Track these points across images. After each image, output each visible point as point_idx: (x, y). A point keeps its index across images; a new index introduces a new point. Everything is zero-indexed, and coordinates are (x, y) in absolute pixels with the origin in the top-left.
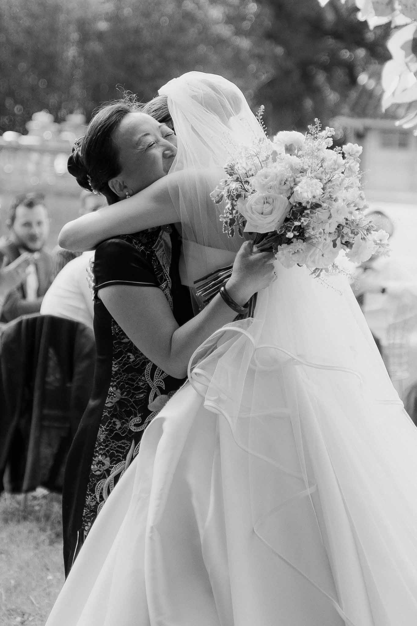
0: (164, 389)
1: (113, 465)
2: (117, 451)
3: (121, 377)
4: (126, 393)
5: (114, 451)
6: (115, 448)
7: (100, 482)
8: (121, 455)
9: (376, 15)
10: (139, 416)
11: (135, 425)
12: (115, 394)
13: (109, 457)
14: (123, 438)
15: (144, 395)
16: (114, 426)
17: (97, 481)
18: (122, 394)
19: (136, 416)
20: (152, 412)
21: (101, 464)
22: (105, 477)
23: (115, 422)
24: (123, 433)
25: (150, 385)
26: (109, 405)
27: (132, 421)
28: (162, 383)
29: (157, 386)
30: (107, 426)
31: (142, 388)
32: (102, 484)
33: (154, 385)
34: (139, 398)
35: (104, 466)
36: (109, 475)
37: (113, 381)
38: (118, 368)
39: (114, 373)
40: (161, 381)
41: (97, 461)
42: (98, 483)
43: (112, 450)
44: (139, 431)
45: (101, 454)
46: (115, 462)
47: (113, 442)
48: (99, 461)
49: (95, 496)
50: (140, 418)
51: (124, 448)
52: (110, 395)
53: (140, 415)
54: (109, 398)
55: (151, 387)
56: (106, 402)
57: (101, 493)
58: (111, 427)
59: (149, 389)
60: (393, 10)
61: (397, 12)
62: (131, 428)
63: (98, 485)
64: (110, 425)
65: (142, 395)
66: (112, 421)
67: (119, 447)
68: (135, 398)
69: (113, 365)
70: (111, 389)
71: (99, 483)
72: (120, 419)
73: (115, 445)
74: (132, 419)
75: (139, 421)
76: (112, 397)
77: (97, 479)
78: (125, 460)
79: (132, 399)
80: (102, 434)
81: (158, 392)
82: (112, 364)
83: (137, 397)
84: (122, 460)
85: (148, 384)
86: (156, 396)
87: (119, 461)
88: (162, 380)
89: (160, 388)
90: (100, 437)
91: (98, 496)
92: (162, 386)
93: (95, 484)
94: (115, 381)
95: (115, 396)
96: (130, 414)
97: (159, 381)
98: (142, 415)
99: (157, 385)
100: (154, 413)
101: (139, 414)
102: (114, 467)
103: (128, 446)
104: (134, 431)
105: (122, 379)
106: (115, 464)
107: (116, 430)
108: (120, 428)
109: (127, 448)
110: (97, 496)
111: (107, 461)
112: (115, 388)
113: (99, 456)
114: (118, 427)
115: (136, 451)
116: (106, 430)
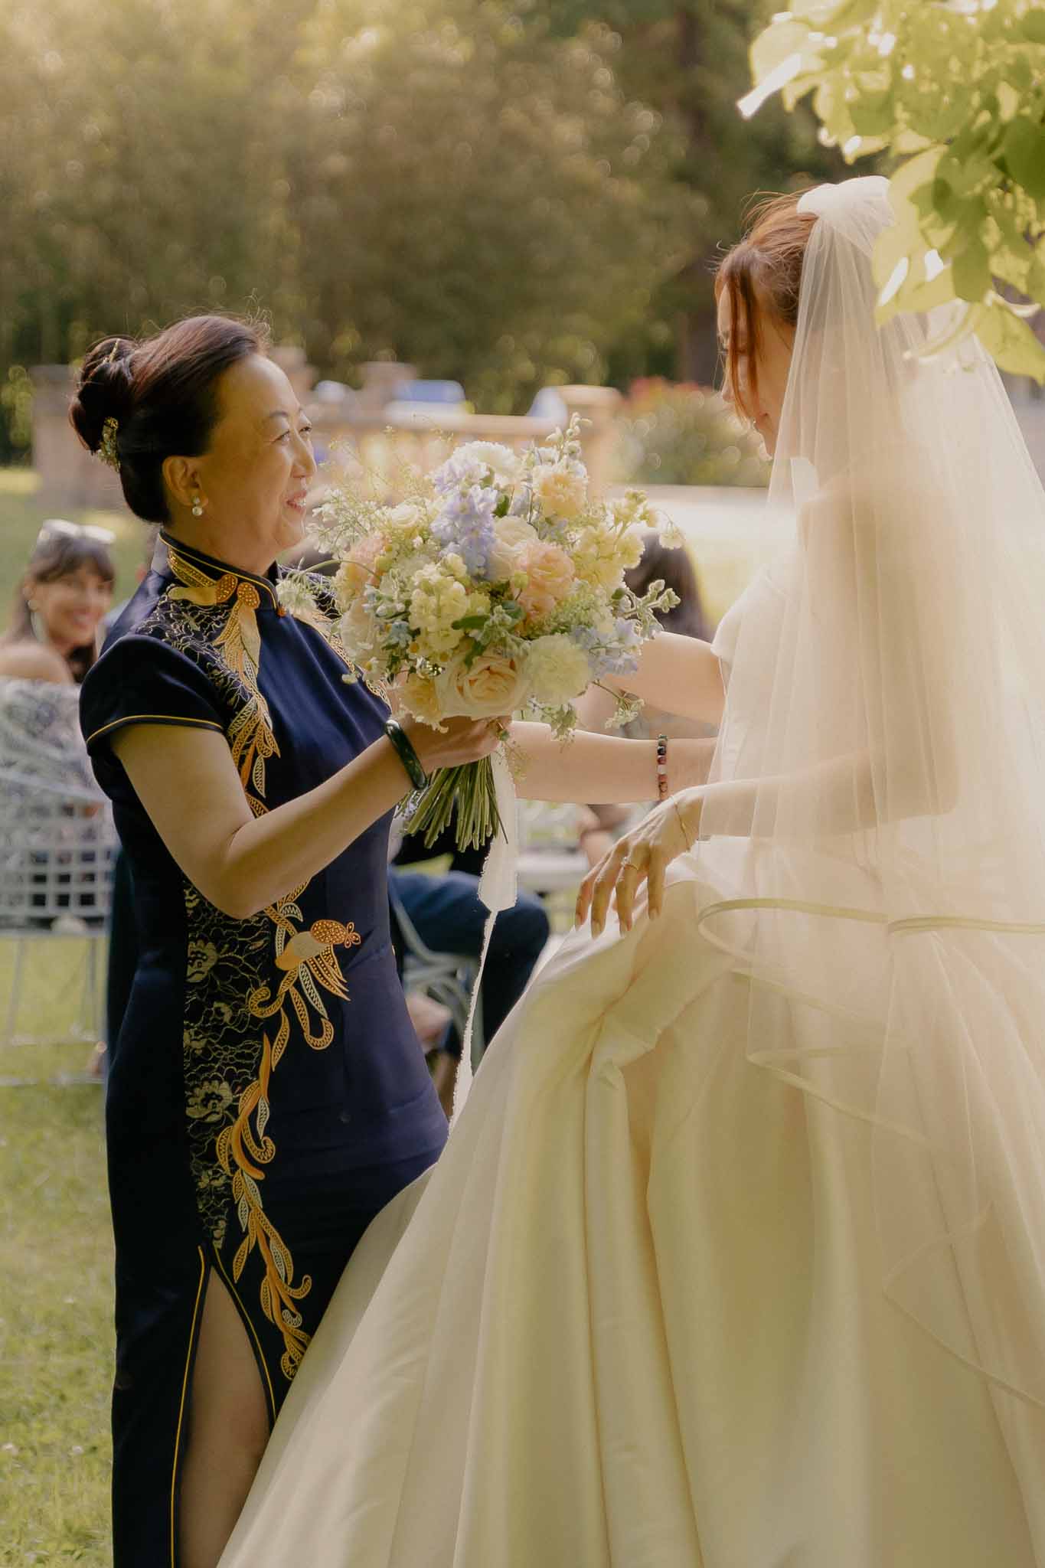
0: (302, 920)
1: (238, 1095)
2: (239, 1066)
3: (209, 915)
4: (227, 946)
5: (232, 1067)
6: (232, 1059)
7: (223, 1135)
8: (248, 1071)
9: (857, 133)
10: (264, 986)
11: (263, 1005)
12: (204, 954)
13: (225, 1080)
14: (244, 1036)
15: (265, 942)
16: (220, 1018)
17: (217, 1135)
18: (218, 950)
19: (257, 987)
20: (286, 972)
21: (214, 1099)
22: (229, 1123)
23: (220, 1008)
24: (241, 1027)
25: (272, 918)
26: (197, 978)
27: (252, 999)
28: (295, 909)
29: (287, 918)
30: (206, 1021)
31: (258, 928)
32: (227, 1137)
33: (280, 917)
34: (255, 950)
35: (223, 1101)
36: (236, 1116)
37: (195, 930)
38: (197, 900)
39: (190, 912)
40: (292, 906)
41: (202, 1096)
42: (219, 1140)
43: (228, 1065)
44: (271, 1014)
45: (206, 1079)
46: (239, 1088)
47: (226, 1050)
48: (206, 1094)
49: (220, 1167)
50: (267, 988)
51: (250, 1056)
52: (194, 960)
53: (265, 983)
54: (192, 965)
55: (276, 922)
56: (189, 974)
57: (230, 1156)
58: (214, 1020)
59: (273, 927)
60: (893, 122)
61: (901, 126)
62: (254, 1013)
63: (220, 1142)
64: (211, 1019)
65: (260, 943)
66: (213, 1009)
67: (239, 1056)
68: (248, 951)
69: (187, 898)
70: (192, 946)
71: (222, 1138)
72: (227, 999)
73: (231, 1054)
74: (250, 994)
75: (267, 995)
76: (198, 961)
77: (213, 1130)
78: (258, 1078)
79: (241, 956)
80: (195, 1040)
81: (292, 929)
82: (185, 895)
83: (250, 948)
84: (252, 1081)
85: (267, 917)
86: (288, 938)
87: (247, 1083)
88: (293, 904)
89: (293, 920)
91: (225, 1165)
92: (297, 915)
93: (213, 1143)
94: (198, 928)
95: (205, 957)
96: (243, 985)
97: (288, 907)
98: (267, 982)
99: (286, 916)
100: (292, 972)
101: (262, 981)
102: (241, 1099)
103: (255, 1050)
104: (261, 1017)
105: (213, 920)
106: (241, 1091)
107: (226, 1024)
108: (232, 1019)
109: (256, 1055)
110: (223, 1165)
111: (224, 1090)
112: (200, 943)
113: (202, 1084)
114: (227, 1018)
115: (275, 1056)
116: (205, 1030)
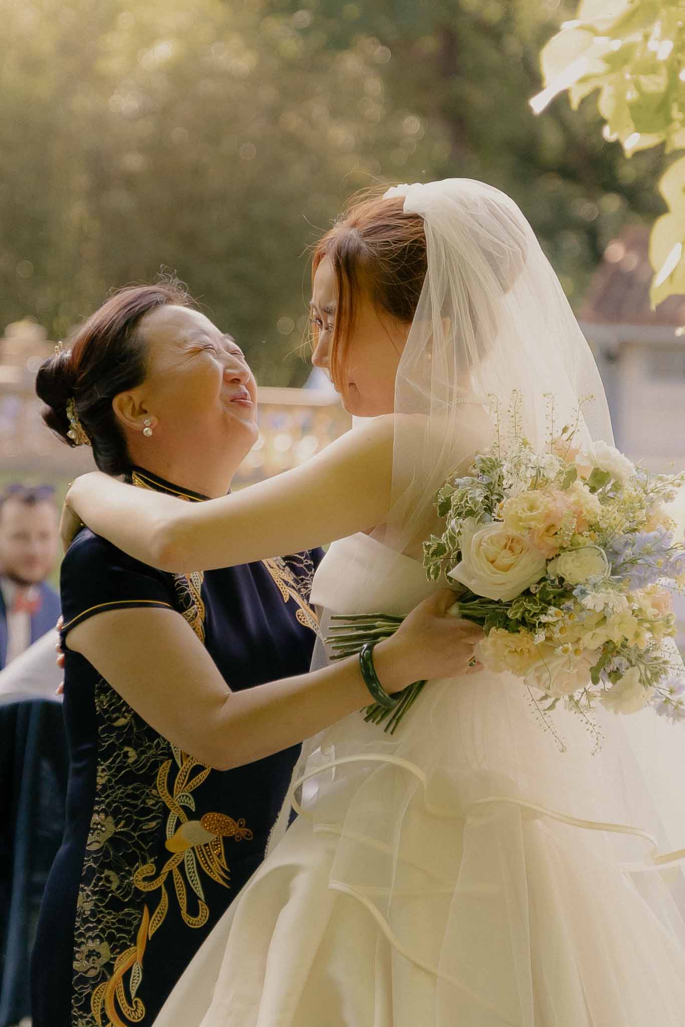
0: (194, 810)
1: (115, 956)
2: (119, 930)
3: (113, 793)
4: (123, 822)
5: (113, 931)
6: (113, 924)
7: (99, 989)
8: (127, 937)
9: (637, 131)
10: (151, 863)
11: (145, 879)
12: (103, 826)
13: (106, 940)
14: (127, 905)
15: (158, 823)
16: (108, 885)
17: (93, 989)
18: (116, 824)
19: (144, 863)
20: (173, 854)
21: (94, 955)
22: (104, 979)
23: (109, 876)
24: (124, 896)
25: (167, 804)
26: (95, 847)
27: (138, 873)
28: (190, 799)
29: (180, 806)
30: (96, 885)
31: (153, 811)
32: (102, 992)
33: (174, 805)
34: (146, 830)
35: (101, 959)
36: (112, 973)
37: (99, 803)
38: (107, 778)
39: (99, 787)
40: (187, 796)
41: (86, 953)
42: (95, 993)
43: (109, 928)
44: (153, 889)
45: (90, 937)
46: (118, 950)
47: (109, 914)
48: (89, 951)
49: (93, 1018)
50: (153, 865)
51: (130, 924)
52: (95, 830)
53: (153, 860)
54: (92, 834)
55: (170, 808)
56: (88, 842)
57: (103, 1009)
58: (103, 885)
59: (166, 812)
60: (669, 120)
61: (676, 125)
62: (138, 887)
63: (96, 995)
64: (100, 884)
65: (153, 824)
66: (103, 875)
67: (120, 921)
68: (141, 829)
69: (99, 774)
70: (96, 818)
71: (97, 992)
72: (118, 870)
73: (112, 918)
74: (138, 868)
75: (152, 872)
76: (99, 832)
77: (91, 985)
78: (135, 945)
79: (135, 833)
80: (86, 902)
81: (183, 816)
82: (96, 771)
83: (144, 827)
84: (130, 946)
85: (163, 802)
86: (179, 824)
87: (124, 947)
88: (189, 795)
89: (185, 808)
90: (82, 908)
91: (98, 1018)
92: (190, 804)
93: (89, 996)
94: (103, 802)
95: (103, 829)
96: (132, 860)
97: (183, 796)
98: (155, 860)
99: (180, 804)
100: (178, 855)
101: (151, 858)
102: (118, 959)
103: (135, 918)
104: (143, 890)
105: (116, 797)
106: (119, 953)
107: (112, 891)
108: (118, 888)
109: (136, 923)
110: (95, 1017)
111: (104, 949)
112: (102, 816)
113: (87, 942)
114: (114, 886)
115: (152, 926)
116: (94, 893)
